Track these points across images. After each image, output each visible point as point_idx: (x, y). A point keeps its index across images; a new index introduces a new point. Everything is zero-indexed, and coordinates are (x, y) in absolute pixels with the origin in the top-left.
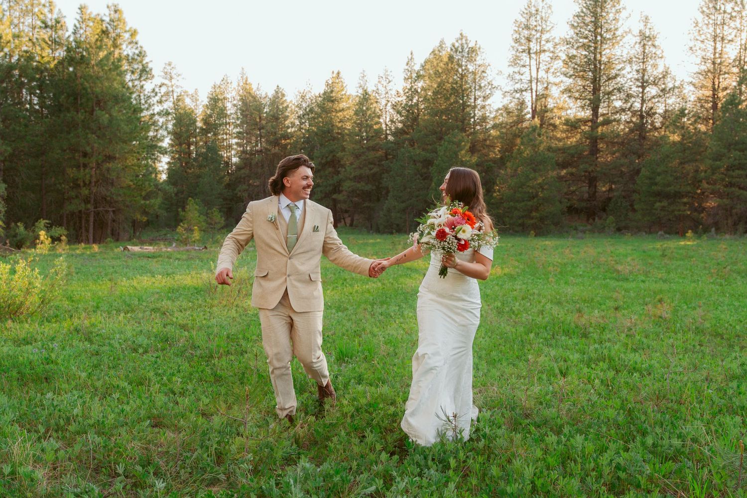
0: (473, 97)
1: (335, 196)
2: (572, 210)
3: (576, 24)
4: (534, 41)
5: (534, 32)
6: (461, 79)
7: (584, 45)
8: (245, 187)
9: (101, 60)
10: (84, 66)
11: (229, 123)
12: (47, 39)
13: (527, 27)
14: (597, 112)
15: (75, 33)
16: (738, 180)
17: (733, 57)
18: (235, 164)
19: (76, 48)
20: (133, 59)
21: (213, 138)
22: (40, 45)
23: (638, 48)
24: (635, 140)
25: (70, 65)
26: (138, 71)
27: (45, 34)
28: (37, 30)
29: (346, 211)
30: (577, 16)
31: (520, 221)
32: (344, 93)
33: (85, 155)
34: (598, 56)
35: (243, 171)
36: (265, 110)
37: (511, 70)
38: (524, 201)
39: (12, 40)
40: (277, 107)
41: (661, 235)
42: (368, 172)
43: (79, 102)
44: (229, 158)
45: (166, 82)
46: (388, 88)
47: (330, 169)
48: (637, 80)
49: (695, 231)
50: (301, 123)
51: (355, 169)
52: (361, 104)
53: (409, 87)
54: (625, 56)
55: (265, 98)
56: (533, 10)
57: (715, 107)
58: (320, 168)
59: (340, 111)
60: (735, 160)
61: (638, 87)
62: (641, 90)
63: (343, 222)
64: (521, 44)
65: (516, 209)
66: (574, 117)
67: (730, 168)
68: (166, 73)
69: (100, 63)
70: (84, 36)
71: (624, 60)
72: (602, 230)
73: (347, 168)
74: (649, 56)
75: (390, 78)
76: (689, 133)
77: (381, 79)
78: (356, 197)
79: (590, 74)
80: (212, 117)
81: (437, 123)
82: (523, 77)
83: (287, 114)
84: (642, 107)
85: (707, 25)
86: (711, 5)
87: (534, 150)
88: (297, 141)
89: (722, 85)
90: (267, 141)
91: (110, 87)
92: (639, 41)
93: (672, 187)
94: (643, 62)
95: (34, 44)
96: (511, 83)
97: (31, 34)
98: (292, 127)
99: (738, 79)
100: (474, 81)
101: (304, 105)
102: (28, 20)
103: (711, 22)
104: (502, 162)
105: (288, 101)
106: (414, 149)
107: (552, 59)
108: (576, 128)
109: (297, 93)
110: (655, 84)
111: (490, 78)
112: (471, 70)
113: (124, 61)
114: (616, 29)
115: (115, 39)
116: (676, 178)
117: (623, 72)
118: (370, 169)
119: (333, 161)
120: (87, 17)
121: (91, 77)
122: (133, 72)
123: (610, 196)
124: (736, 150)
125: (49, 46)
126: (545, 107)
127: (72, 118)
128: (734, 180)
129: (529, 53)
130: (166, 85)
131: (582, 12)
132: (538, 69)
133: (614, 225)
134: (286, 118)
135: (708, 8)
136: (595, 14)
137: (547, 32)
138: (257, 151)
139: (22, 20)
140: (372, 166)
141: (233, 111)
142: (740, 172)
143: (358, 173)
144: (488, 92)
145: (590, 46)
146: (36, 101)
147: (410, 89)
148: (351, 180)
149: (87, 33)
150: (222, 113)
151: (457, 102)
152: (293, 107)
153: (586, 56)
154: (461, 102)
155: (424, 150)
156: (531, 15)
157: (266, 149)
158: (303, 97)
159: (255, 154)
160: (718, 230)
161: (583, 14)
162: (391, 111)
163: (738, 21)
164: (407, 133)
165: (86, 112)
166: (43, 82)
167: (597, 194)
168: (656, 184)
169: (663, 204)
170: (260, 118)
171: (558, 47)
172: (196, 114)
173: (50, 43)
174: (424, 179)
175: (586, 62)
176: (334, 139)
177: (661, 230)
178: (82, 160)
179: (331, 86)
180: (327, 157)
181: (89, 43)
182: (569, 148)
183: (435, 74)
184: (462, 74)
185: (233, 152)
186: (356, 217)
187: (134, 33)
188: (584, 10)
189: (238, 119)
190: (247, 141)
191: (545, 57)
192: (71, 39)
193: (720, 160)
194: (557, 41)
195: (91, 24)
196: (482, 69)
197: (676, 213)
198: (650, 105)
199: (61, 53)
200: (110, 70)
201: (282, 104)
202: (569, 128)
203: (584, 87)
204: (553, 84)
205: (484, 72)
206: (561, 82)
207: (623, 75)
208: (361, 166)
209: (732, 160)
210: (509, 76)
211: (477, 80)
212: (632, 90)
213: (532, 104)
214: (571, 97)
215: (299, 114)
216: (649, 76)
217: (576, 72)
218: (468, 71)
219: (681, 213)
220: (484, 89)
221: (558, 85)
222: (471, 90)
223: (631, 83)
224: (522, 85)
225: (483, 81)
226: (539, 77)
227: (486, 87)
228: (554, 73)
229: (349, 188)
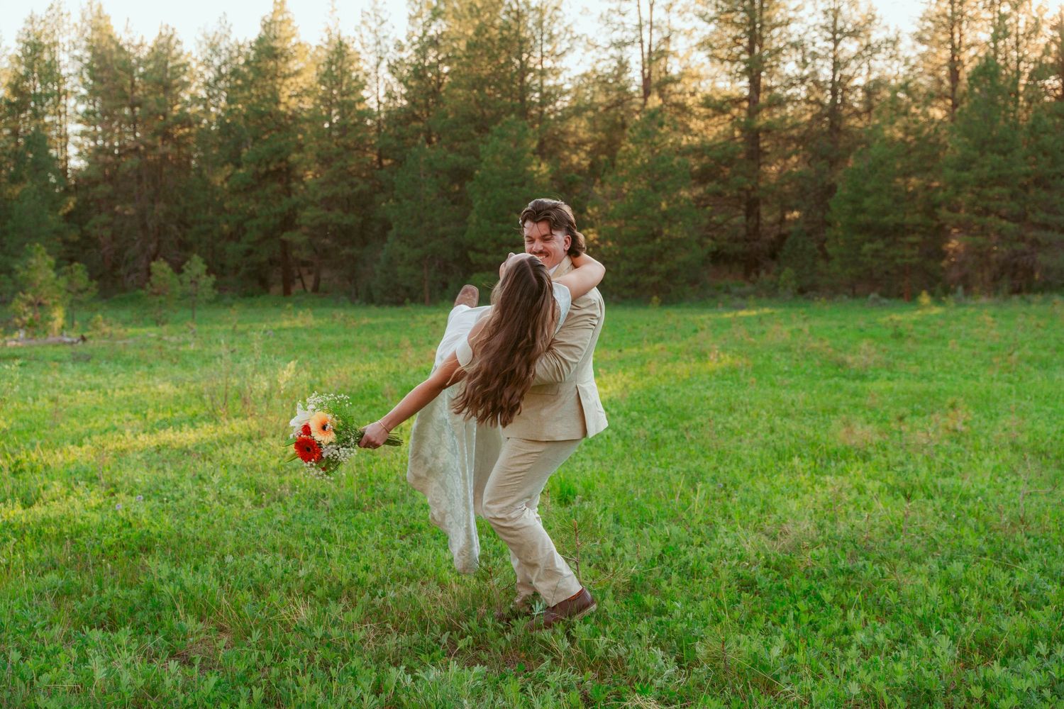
0: (538, 55)
1: (286, 236)
2: (718, 258)
6: (517, 20)
8: (104, 218)
11: (66, 93)
14: (759, 84)
16: (998, 203)
24: (824, 134)
29: (305, 264)
31: (632, 279)
32: (294, 41)
35: (101, 188)
36: (143, 71)
38: (637, 243)
40: (166, 64)
41: (875, 300)
42: (347, 190)
44: (67, 161)
46: (380, 35)
47: (277, 186)
48: (826, 28)
49: (932, 294)
50: (211, 96)
51: (323, 184)
52: (331, 63)
53: (420, 33)
55: (140, 46)
57: (954, 76)
58: (255, 182)
59: (289, 76)
60: (993, 169)
61: (826, 40)
62: (831, 45)
63: (299, 285)
65: (622, 256)
66: (720, 91)
67: (982, 183)
72: (771, 293)
75: (384, 18)
76: (916, 122)
77: (367, 17)
78: (326, 237)
79: (743, 15)
80: (28, 81)
81: (477, 101)
82: (625, 19)
83: (184, 78)
84: (834, 76)
87: (652, 151)
88: (207, 132)
89: (968, 41)
90: (148, 129)
93: (891, 217)
96: (605, 30)
98: (192, 104)
99: (992, 30)
100: (540, 24)
101: (217, 62)
104: (594, 172)
105: (186, 53)
106: (433, 148)
108: (724, 112)
109: (204, 39)
110: (854, 34)
111: (567, 21)
112: (533, 5)
116: (897, 201)
117: (801, 14)
118: (352, 186)
119: (279, 170)
123: (784, 231)
124: (993, 152)
126: (667, 73)
128: (991, 204)
132: (652, 5)
133: (794, 283)
134: (185, 85)
138: (128, 151)
140: (354, 180)
141: (73, 70)
142: (1005, 191)
143: (327, 193)
144: (565, 45)
147: (421, 38)
148: (316, 205)
150: (51, 74)
151: (509, 63)
152: (196, 65)
154: (517, 62)
155: (451, 149)
157: (146, 145)
158: (214, 48)
160: (968, 290)
162: (389, 76)
164: (416, 118)
167: (760, 229)
168: (863, 211)
169: (874, 246)
170: (132, 85)
174: (454, 203)
176: (280, 127)
177: (873, 290)
179: (272, 28)
180: (268, 163)
182: (711, 148)
183: (470, 10)
184: (518, 12)
186: (325, 274)
189: (83, 85)
193: (968, 170)
197: (898, 261)
198: (847, 72)
201: (175, 59)
202: (710, 111)
203: (735, 39)
204: (679, 32)
205: (556, 8)
206: (695, 28)
207: (801, 20)
208: (335, 179)
209: (987, 169)
210: (601, 16)
211: (545, 24)
212: (817, 45)
213: (644, 68)
214: (712, 57)
215: (207, 77)
216: (845, 22)
217: (721, 13)
218: (528, 7)
219: (906, 260)
220: (558, 39)
221: (689, 34)
222: (535, 41)
223: (815, 34)
224: (625, 34)
225: (556, 25)
226: (654, 19)
227: (562, 36)
228: (681, 13)
229: (313, 220)
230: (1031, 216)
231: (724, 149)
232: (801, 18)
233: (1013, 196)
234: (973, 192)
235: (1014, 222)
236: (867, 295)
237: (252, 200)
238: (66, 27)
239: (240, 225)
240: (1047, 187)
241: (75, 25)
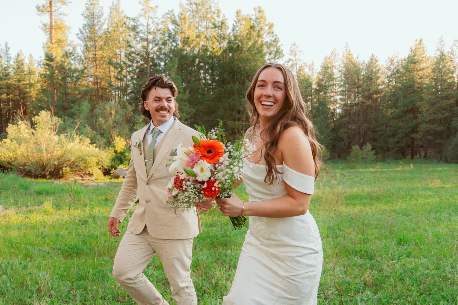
1: (413, 135)
9: (250, 48)
10: (239, 52)
11: (335, 85)
12: (216, 36)
15: (233, 30)
18: (339, 114)
19: (234, 41)
20: (270, 44)
21: (324, 95)
22: (212, 40)
25: (230, 52)
26: (274, 52)
27: (214, 32)
28: (209, 30)
29: (422, 147)
32: (423, 56)
33: (239, 112)
35: (344, 119)
36: (362, 73)
39: (195, 39)
40: (372, 70)
42: (440, 116)
43: (236, 77)
44: (335, 110)
45: (292, 57)
47: (411, 115)
50: (390, 81)
51: (430, 114)
52: (438, 64)
55: (363, 64)
58: (402, 114)
59: (420, 70)
63: (418, 155)
68: (292, 51)
69: (249, 50)
70: (239, 32)
73: (424, 114)
78: (430, 135)
80: (323, 81)
83: (378, 75)
88: (385, 95)
90: (363, 96)
91: (256, 65)
95: (208, 39)
97: (206, 33)
98: (382, 85)
101: (392, 67)
102: (204, 23)
105: (381, 65)
109: (388, 59)
113: (265, 46)
115: (259, 31)
118: (443, 114)
119: (413, 109)
120: (241, 18)
121: (243, 59)
122: (270, 54)
125: (218, 41)
127: (231, 87)
130: (291, 59)
134: (378, 78)
138: (355, 104)
139: (200, 24)
140: (444, 112)
141: (338, 76)
143: (432, 117)
146: (208, 78)
148: (426, 122)
149: (241, 29)
150: (331, 78)
152: (384, 70)
157: (362, 102)
158: (392, 61)
159: (353, 106)
165: (240, 83)
166: (214, 65)
170: (358, 79)
172: (312, 79)
173: (218, 38)
176: (414, 92)
178: (237, 116)
179: (414, 53)
180: (408, 106)
181: (242, 36)
185: (338, 105)
186: (429, 151)
187: (271, 26)
189: (342, 81)
190: (348, 97)
192: (231, 34)
195: (244, 23)
199: (225, 44)
200: (256, 53)
201: (375, 68)
208: (436, 112)
215: (388, 74)
229: (424, 129)
237: (401, 122)
238: (337, 59)
239: (395, 131)
241: (340, 58)
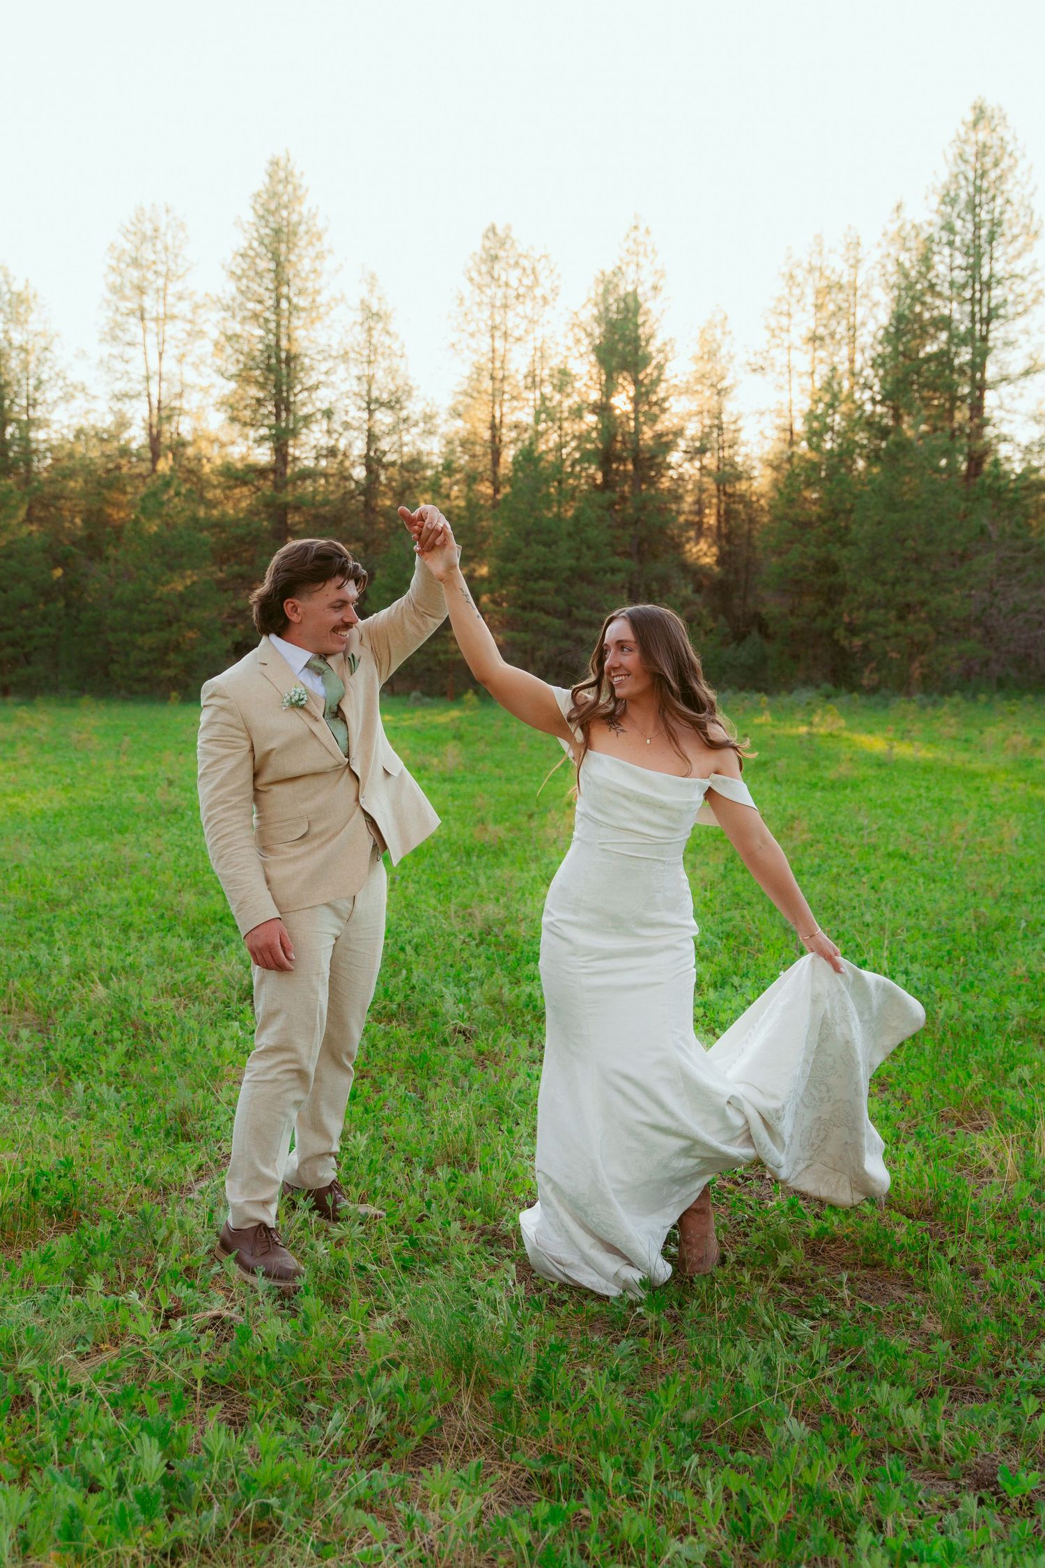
0: (24, 402)
3: (239, 272)
4: (151, 292)
5: (150, 276)
7: (256, 316)
13: (136, 263)
14: (287, 454)
16: (543, 597)
17: (524, 371)
23: (359, 335)
24: (358, 513)
30: (242, 255)
31: (144, 672)
34: (284, 343)
37: (106, 350)
38: (150, 630)
41: (417, 699)
48: (360, 396)
54: (335, 346)
56: (148, 229)
57: (495, 457)
60: (538, 561)
61: (360, 409)
62: (365, 415)
64: (124, 298)
66: (243, 459)
67: (527, 576)
71: (334, 353)
74: (380, 350)
82: (129, 368)
84: (369, 450)
85: (480, 304)
86: (484, 269)
87: (167, 524)
89: (508, 420)
92: (360, 320)
94: (369, 362)
96: (106, 378)
99: (534, 412)
100: (25, 365)
103: (486, 300)
104: (93, 546)
107: (189, 334)
108: (247, 484)
110: (390, 405)
111: (60, 364)
112: (16, 343)
114: (318, 292)
117: (333, 378)
124: (538, 543)
126: (179, 434)
128: (537, 598)
129: (142, 319)
131: (251, 248)
132: (161, 354)
135: (480, 273)
136: (276, 257)
137: (179, 277)
142: (550, 585)
144: (57, 393)
145: (267, 320)
153: (261, 339)
156: (144, 239)
161: (251, 253)
163: (529, 304)
171: (201, 311)
175: (262, 352)
177: (414, 688)
182: (237, 523)
188: (255, 244)
191: (174, 330)
193: (513, 561)
194: (198, 298)
196: (42, 342)
197: (442, 657)
198: (383, 446)
202: (232, 483)
203: (259, 401)
204: (192, 387)
205: (46, 349)
206: (212, 386)
207: (332, 385)
209: (533, 561)
210: (101, 361)
211: (32, 366)
212: (351, 414)
213: (151, 426)
214: (233, 419)
216: (381, 391)
217: (241, 370)
218: (10, 344)
219: (449, 656)
220: (48, 385)
221: (205, 391)
222: (20, 386)
223: (347, 401)
224: (130, 385)
225: (46, 369)
226: (164, 370)
227: (53, 382)
228: (195, 366)
230: (575, 611)
231: (248, 525)
232: (333, 383)
233: (557, 591)
234: (518, 585)
235: (559, 618)
236: (408, 694)
240: (590, 583)
